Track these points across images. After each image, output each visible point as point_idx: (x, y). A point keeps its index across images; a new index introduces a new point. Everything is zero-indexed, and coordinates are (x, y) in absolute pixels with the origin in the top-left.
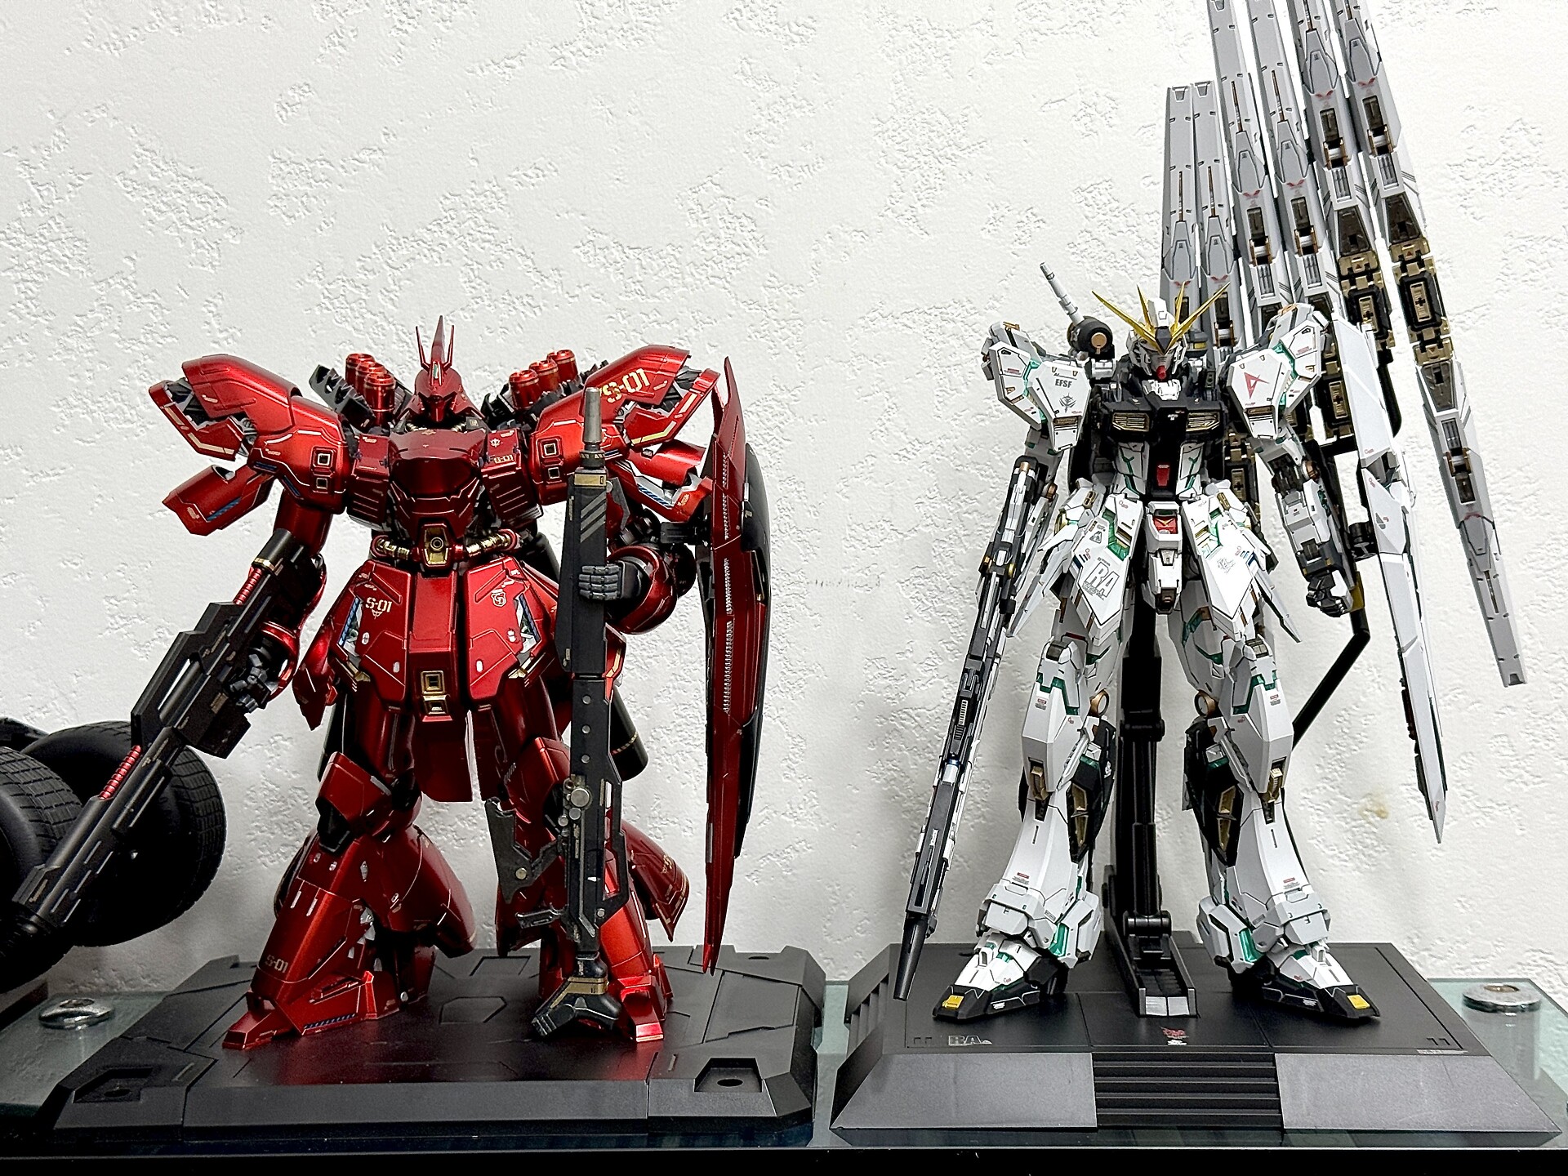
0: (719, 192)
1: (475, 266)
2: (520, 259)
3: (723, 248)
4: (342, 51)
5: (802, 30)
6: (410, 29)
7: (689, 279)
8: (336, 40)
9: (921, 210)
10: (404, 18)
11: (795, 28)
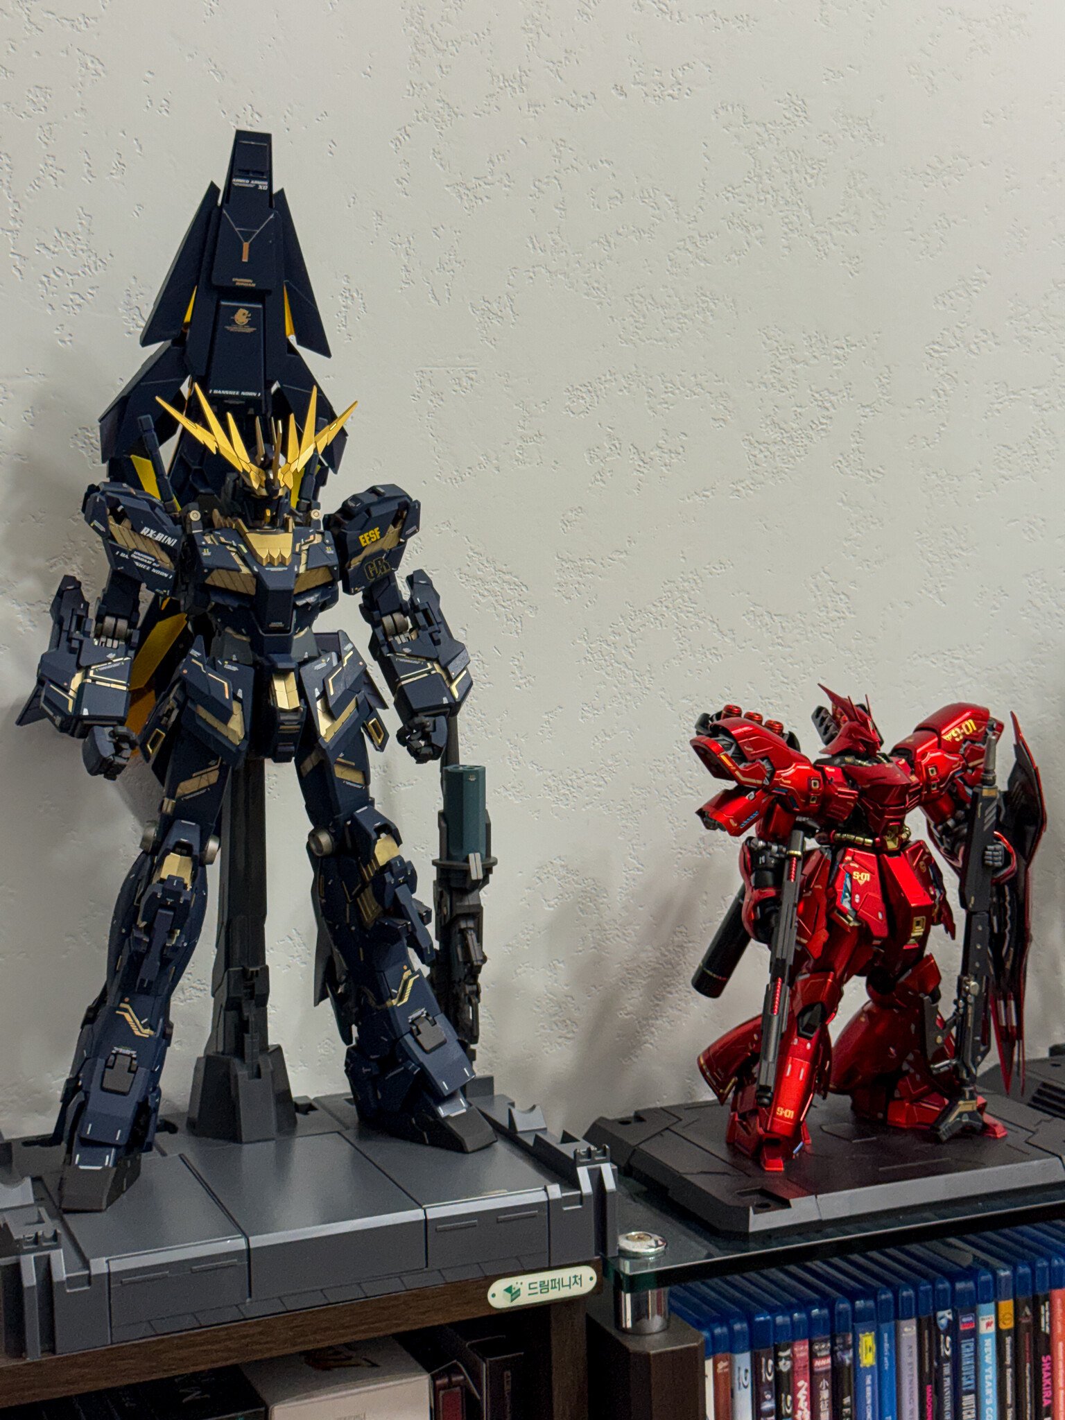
0: (827, 577)
1: (683, 629)
2: (709, 623)
3: (831, 615)
4: (603, 485)
5: (876, 474)
6: (646, 471)
7: (810, 635)
8: (599, 477)
9: (941, 590)
10: (641, 464)
11: (872, 473)
